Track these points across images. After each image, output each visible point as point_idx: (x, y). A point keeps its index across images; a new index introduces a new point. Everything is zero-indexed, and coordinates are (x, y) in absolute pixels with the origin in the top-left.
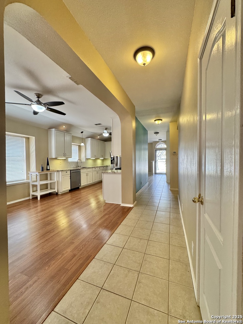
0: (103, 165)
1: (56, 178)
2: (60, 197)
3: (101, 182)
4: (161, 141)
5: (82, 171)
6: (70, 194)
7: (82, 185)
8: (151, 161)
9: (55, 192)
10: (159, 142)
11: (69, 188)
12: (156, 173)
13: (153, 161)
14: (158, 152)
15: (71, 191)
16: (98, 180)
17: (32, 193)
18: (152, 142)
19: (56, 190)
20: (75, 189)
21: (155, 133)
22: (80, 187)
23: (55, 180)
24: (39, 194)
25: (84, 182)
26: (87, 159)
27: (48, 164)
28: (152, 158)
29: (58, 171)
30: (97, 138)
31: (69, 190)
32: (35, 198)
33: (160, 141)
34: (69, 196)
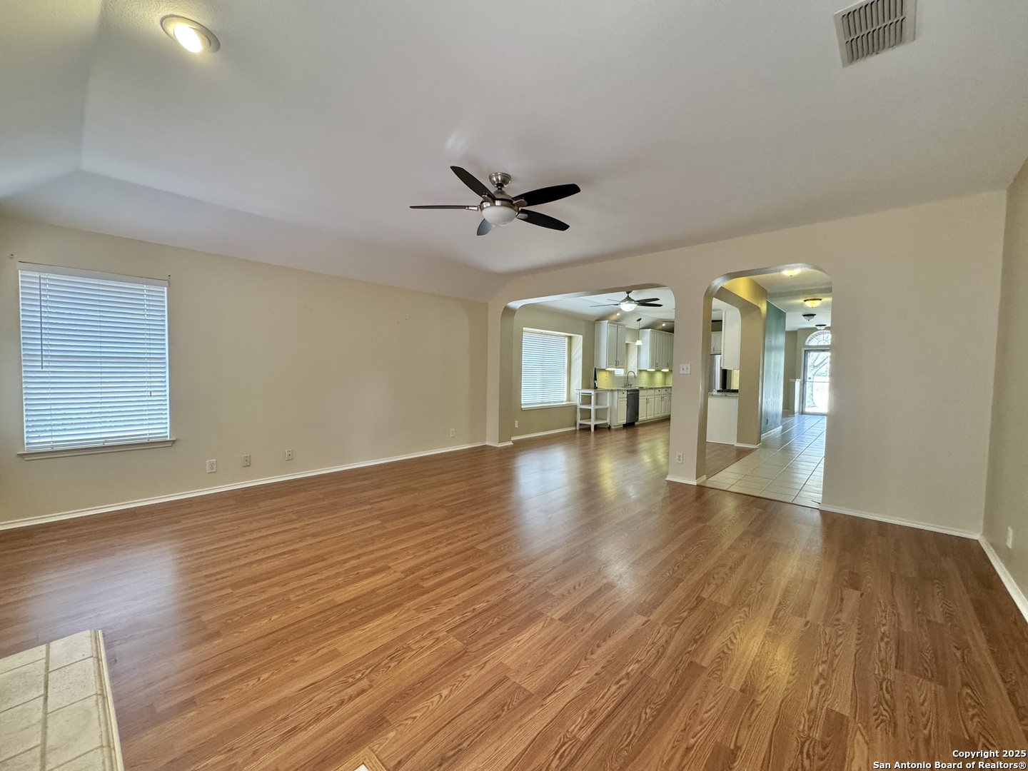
0: (665, 384)
1: (607, 402)
2: (613, 432)
3: (667, 419)
4: (824, 327)
5: (641, 393)
6: (625, 431)
7: (640, 419)
8: (791, 380)
9: (607, 424)
10: (816, 330)
11: (624, 421)
12: (802, 413)
13: (795, 378)
14: (812, 356)
15: (625, 426)
16: (663, 415)
17: (579, 421)
18: (797, 329)
19: (608, 421)
20: (631, 424)
21: (804, 316)
22: (636, 423)
23: (608, 405)
24: (592, 423)
25: (643, 416)
26: (640, 371)
27: (595, 379)
28: (794, 370)
29: (612, 390)
30: (659, 327)
31: (624, 425)
32: (588, 429)
33: (818, 328)
34: (623, 434)
